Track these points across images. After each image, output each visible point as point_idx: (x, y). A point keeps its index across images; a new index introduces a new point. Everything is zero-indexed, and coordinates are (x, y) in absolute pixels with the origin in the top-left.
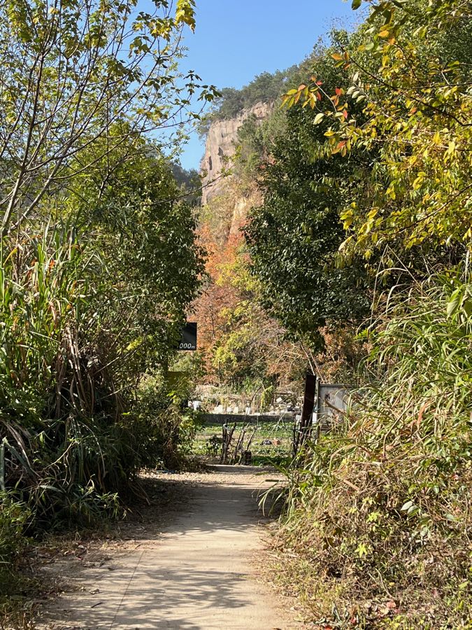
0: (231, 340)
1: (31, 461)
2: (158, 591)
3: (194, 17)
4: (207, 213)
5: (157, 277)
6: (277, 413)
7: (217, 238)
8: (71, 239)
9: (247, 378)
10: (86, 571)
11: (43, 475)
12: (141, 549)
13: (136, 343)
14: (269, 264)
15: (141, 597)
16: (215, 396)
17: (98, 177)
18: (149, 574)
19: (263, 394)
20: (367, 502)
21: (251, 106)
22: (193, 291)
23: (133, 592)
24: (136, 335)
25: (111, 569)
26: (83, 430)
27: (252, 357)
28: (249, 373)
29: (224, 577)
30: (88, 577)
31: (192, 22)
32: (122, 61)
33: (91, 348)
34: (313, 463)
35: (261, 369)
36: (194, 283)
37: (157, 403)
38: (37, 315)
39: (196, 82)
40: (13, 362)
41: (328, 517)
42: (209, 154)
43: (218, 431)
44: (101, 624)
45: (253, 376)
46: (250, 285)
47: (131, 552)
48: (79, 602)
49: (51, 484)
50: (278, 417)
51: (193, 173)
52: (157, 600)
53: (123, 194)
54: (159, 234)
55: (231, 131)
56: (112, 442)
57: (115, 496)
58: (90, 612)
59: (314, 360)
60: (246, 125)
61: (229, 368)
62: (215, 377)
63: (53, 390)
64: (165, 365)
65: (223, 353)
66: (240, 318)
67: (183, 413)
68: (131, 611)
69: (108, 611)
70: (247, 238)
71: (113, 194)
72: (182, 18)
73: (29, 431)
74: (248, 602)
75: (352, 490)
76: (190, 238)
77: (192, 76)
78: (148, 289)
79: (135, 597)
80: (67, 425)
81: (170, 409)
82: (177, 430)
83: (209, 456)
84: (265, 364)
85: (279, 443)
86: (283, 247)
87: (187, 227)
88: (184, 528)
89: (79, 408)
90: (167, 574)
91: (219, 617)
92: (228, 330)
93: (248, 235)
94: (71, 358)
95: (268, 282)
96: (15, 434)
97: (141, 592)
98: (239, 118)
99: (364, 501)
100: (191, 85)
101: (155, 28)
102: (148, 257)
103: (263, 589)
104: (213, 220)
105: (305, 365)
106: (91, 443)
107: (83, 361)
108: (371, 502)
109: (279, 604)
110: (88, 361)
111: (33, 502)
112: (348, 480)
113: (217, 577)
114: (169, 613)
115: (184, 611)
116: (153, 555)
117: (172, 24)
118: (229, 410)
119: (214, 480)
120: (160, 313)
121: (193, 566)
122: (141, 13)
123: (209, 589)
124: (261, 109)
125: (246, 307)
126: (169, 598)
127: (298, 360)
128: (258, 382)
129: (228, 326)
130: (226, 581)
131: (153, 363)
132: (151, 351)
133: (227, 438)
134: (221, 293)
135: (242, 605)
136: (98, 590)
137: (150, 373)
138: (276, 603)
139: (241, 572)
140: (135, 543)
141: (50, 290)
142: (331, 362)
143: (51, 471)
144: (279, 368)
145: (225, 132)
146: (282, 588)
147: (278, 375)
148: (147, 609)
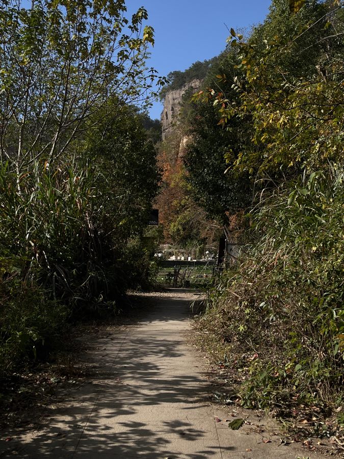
0: (179, 218)
1: (69, 285)
2: (136, 349)
3: (153, 38)
4: (165, 145)
5: (135, 184)
6: (206, 260)
7: (171, 160)
8: (87, 164)
9: (189, 240)
10: (99, 340)
11: (76, 292)
12: (128, 330)
13: (124, 221)
14: (198, 177)
15: (127, 352)
16: (170, 250)
17: (102, 128)
18: (132, 341)
19: (198, 249)
20: (245, 304)
21: (190, 82)
22: (156, 192)
23: (124, 350)
24: (124, 217)
25: (112, 339)
26: (96, 268)
27: (191, 228)
28: (190, 237)
29: (170, 343)
30: (100, 343)
31: (152, 41)
32: (113, 62)
33: (99, 224)
34: (219, 285)
35: (197, 235)
36: (156, 187)
37: (136, 254)
38: (70, 207)
39: (155, 74)
40: (58, 233)
41: (224, 311)
42: (166, 110)
43: (172, 270)
44: (107, 364)
45: (192, 239)
46: (189, 187)
47: (122, 331)
48: (96, 355)
49: (79, 296)
50: (206, 262)
51: (157, 121)
52: (136, 354)
53: (116, 138)
54: (136, 160)
55: (179, 97)
56: (112, 275)
57: (114, 302)
58: (102, 359)
59: (227, 230)
60: (187, 93)
61: (178, 234)
62: (170, 240)
63: (80, 247)
64: (141, 233)
65: (175, 226)
66: (185, 206)
67: (152, 260)
68: (123, 359)
69: (111, 359)
70: (185, 162)
71: (110, 137)
72: (146, 39)
73: (68, 269)
74: (183, 355)
75: (237, 298)
76: (154, 162)
77: (152, 71)
78: (130, 191)
79: (124, 352)
80: (88, 266)
81: (144, 257)
82: (148, 269)
83: (166, 284)
84: (199, 232)
85: (206, 276)
86: (205, 168)
87: (151, 155)
88: (151, 320)
89: (94, 256)
90: (141, 341)
91: (167, 361)
92: (177, 213)
93: (186, 160)
94: (89, 230)
95: (197, 187)
96: (60, 270)
97: (127, 350)
98: (183, 89)
99: (243, 303)
100: (152, 76)
101: (132, 45)
102: (130, 173)
103: (191, 348)
104: (169, 149)
105: (222, 233)
106: (100, 275)
107: (95, 232)
108: (246, 304)
109: (198, 355)
110: (98, 232)
111: (71, 305)
112: (235, 293)
113: (167, 343)
114: (142, 359)
115: (149, 358)
116: (134, 332)
117: (141, 42)
118: (179, 258)
119: (169, 295)
120: (137, 204)
121: (155, 338)
122: (124, 35)
123: (162, 348)
124: (196, 83)
125: (188, 200)
126: (142, 353)
127: (218, 229)
128: (195, 242)
129: (178, 211)
130: (172, 345)
131: (134, 232)
132: (133, 226)
133: (176, 274)
134: (173, 191)
135: (179, 356)
136: (105, 349)
137: (133, 238)
138: (196, 355)
139: (179, 340)
140: (125, 327)
141: (77, 193)
142: (237, 231)
143: (80, 290)
144: (207, 234)
145: (175, 97)
146: (200, 348)
147: (207, 238)
148: (130, 358)
